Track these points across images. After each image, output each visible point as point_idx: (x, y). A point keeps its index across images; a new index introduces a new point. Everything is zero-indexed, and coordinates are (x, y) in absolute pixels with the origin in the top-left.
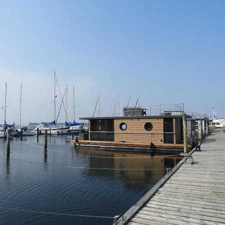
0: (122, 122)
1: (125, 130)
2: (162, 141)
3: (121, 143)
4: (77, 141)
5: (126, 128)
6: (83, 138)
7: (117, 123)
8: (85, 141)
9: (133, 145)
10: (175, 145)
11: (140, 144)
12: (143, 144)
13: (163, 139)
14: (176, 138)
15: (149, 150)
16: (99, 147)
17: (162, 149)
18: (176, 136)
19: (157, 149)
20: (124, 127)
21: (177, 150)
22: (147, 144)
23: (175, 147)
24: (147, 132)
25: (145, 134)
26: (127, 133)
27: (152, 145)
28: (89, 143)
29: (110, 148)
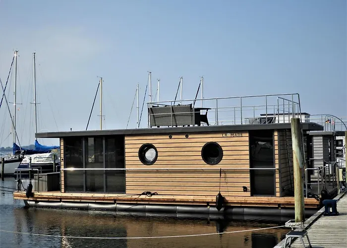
0: (145, 142)
1: (152, 163)
2: (245, 189)
3: (143, 197)
4: (30, 194)
5: (155, 159)
6: (45, 185)
7: (132, 146)
8: (50, 194)
9: (174, 201)
10: (278, 199)
11: (191, 198)
12: (197, 198)
13: (248, 185)
14: (281, 182)
15: (213, 213)
16: (87, 209)
17: (246, 210)
18: (281, 178)
19: (234, 210)
20: (150, 155)
21: (283, 211)
22: (209, 199)
23: (279, 205)
24: (208, 167)
25: (203, 171)
26: (158, 171)
27: (221, 200)
28: (60, 199)
29: (115, 210)
